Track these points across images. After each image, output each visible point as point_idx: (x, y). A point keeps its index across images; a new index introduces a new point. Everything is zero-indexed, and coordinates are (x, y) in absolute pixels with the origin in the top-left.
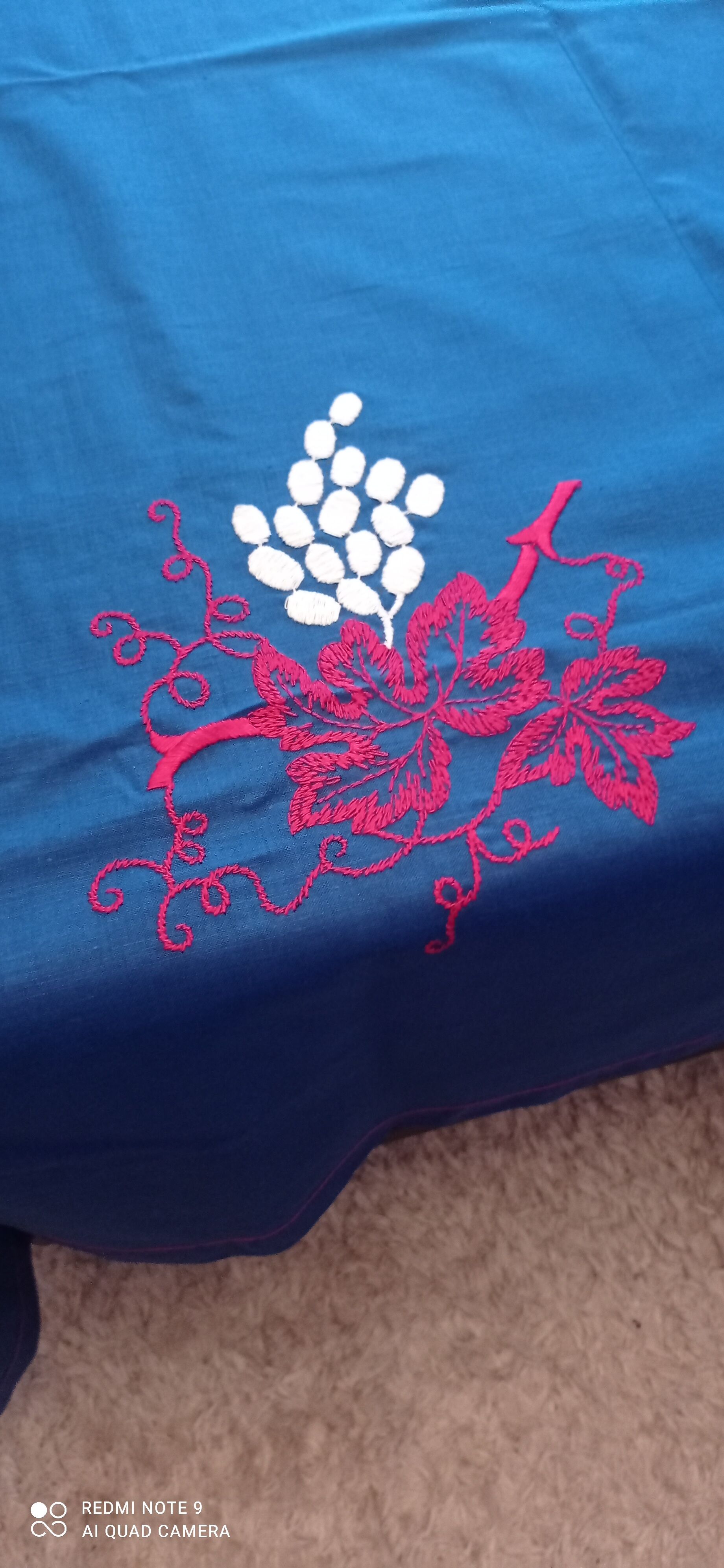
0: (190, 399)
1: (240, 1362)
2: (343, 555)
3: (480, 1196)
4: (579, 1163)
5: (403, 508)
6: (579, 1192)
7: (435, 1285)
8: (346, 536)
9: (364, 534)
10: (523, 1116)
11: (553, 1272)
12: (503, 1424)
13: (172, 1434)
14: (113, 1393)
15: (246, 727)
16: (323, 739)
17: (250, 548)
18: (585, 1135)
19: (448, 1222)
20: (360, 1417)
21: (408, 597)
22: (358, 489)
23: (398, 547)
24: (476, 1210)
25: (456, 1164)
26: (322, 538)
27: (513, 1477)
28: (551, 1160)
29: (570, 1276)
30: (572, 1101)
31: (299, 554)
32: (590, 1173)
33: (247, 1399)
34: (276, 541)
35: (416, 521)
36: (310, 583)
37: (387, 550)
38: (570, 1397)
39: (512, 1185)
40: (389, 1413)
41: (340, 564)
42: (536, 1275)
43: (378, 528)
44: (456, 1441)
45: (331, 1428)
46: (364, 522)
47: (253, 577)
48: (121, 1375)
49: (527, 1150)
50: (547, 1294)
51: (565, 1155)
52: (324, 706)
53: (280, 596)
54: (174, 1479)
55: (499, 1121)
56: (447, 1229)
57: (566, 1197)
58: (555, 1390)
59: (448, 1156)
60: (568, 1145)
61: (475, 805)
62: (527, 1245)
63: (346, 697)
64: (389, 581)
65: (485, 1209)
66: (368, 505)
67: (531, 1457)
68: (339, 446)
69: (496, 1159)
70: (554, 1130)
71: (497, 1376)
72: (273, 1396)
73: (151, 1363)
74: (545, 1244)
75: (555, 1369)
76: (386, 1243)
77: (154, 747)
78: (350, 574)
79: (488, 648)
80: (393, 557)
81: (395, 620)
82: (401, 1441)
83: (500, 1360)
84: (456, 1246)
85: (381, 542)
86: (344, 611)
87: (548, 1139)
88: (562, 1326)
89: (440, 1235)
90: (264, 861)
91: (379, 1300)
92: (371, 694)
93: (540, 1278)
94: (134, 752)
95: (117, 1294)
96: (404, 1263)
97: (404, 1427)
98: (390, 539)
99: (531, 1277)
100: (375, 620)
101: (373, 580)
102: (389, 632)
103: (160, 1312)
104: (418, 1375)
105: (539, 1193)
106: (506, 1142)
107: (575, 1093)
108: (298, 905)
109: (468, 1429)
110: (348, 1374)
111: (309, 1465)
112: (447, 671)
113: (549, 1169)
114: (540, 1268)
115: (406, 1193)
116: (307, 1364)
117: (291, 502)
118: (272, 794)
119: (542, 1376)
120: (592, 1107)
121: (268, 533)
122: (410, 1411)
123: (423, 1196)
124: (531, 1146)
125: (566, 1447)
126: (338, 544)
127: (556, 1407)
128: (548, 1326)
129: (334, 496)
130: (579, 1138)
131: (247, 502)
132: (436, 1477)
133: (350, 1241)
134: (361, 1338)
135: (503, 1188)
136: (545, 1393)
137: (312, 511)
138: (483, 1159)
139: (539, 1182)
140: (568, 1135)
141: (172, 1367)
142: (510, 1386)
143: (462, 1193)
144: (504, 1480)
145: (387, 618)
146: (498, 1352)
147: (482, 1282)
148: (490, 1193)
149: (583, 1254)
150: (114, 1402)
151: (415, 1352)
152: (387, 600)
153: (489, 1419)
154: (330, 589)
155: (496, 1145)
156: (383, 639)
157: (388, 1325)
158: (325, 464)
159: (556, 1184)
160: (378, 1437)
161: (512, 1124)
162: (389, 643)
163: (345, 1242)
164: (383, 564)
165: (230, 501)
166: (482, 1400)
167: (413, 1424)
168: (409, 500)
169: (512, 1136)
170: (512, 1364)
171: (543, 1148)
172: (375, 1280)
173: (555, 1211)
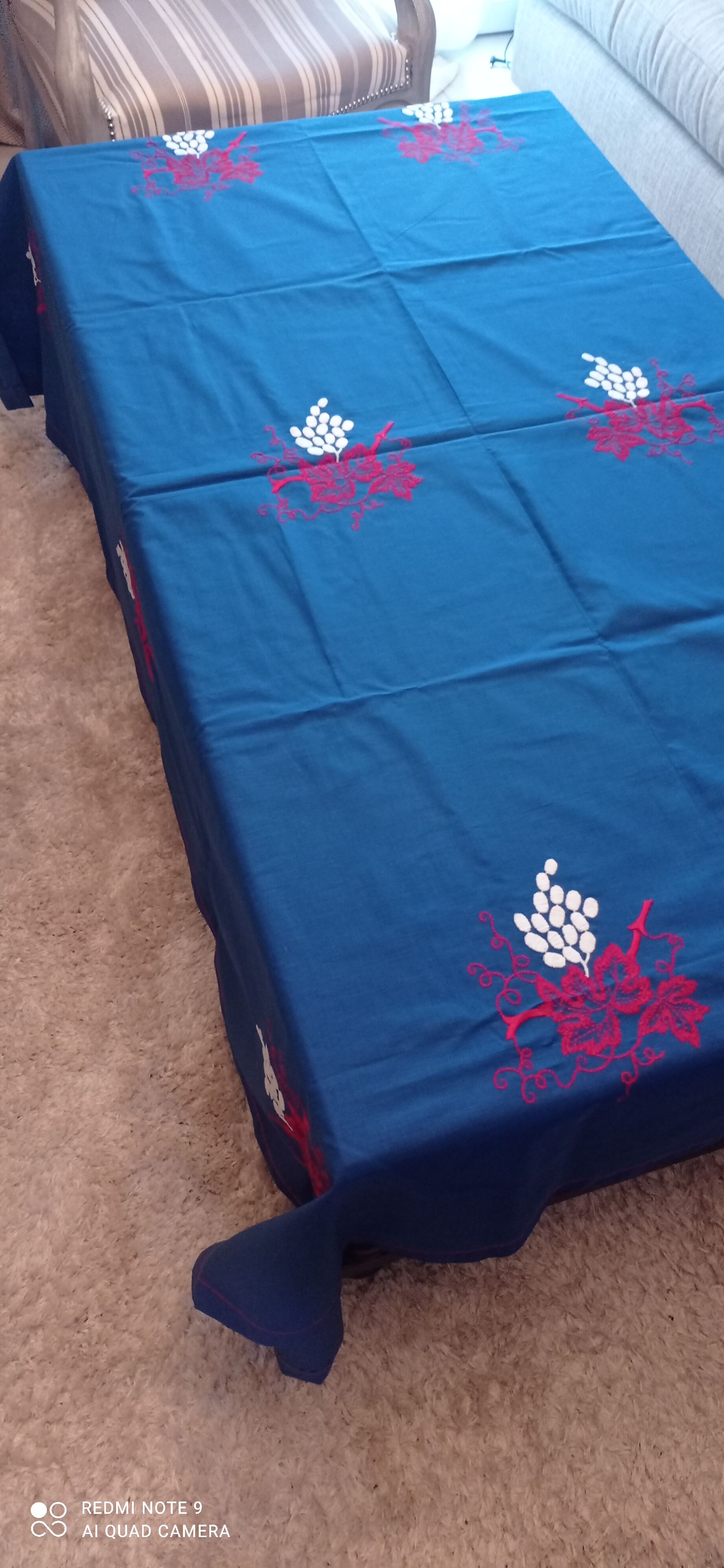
0: (484, 863)
1: (446, 1349)
2: (562, 936)
3: (574, 1247)
4: (629, 1226)
5: (583, 914)
6: (631, 1242)
7: (553, 1300)
8: (562, 927)
9: (569, 926)
10: (594, 1198)
11: (620, 1290)
12: (600, 1379)
13: (411, 1393)
14: (375, 1371)
15: (539, 1013)
16: (569, 1017)
17: (524, 934)
18: (631, 1208)
19: (557, 1263)
20: (519, 1378)
21: (592, 954)
22: (563, 905)
23: (584, 932)
24: (572, 1256)
25: (558, 1228)
26: (553, 928)
27: (609, 1409)
28: (612, 1224)
29: (630, 1292)
30: (622, 1189)
31: (544, 936)
32: (636, 1231)
33: (452, 1370)
34: (534, 930)
35: (589, 920)
36: (551, 949)
37: (580, 933)
38: (637, 1361)
39: (592, 1240)
40: (536, 1374)
41: (562, 941)
42: (610, 1292)
43: (574, 923)
44: (575, 1389)
45: (503, 1384)
46: (568, 921)
47: (527, 947)
48: (377, 1360)
49: (598, 1219)
50: (618, 1303)
51: (621, 1221)
52: (567, 1003)
53: (541, 955)
54: (416, 1418)
55: (580, 1202)
56: (557, 1267)
57: (623, 1246)
58: (629, 1358)
59: (554, 1224)
60: (622, 1216)
61: (632, 1042)
62: (604, 1275)
63: (575, 999)
64: (582, 947)
65: (578, 1255)
66: (569, 913)
67: (618, 1396)
68: (552, 885)
69: (581, 1225)
70: (614, 1206)
71: (594, 1352)
72: (467, 1369)
73: (395, 1352)
74: (614, 1273)
75: (627, 1346)
76: (523, 1278)
77: (504, 1022)
78: (567, 944)
79: (627, 977)
80: (583, 936)
81: (589, 964)
82: (544, 1390)
83: (596, 1342)
84: (563, 1277)
85: (577, 930)
86: (567, 962)
87: (610, 1212)
88: (628, 1321)
89: (553, 1271)
90: (556, 1067)
91: (523, 1309)
92: (584, 998)
93: (614, 1295)
94: (497, 1024)
95: (371, 1311)
96: (533, 1287)
97: (544, 1382)
98: (581, 929)
99: (607, 1294)
100: (580, 965)
101: (576, 947)
102: (586, 970)
103: (395, 1323)
104: (549, 1352)
105: (608, 1244)
106: (586, 1214)
107: (624, 1183)
108: (572, 1084)
109: (581, 1383)
110: (509, 1353)
111: (492, 1407)
112: (613, 987)
113: (612, 1229)
114: (613, 1288)
115: (530, 1247)
116: (484, 1350)
117: (537, 912)
118: (554, 1039)
119: (620, 1351)
120: (634, 1191)
121: (530, 927)
122: (547, 1373)
123: (540, 1248)
124: (601, 1217)
125: (638, 1390)
126: (559, 931)
127: (630, 1368)
128: (620, 1321)
129: (554, 908)
130: (628, 1211)
131: (519, 912)
132: (566, 1410)
133: (501, 1277)
134: (514, 1332)
135: (587, 1243)
136: (622, 1360)
137: (546, 916)
138: (574, 1225)
139: (608, 1237)
140: (622, 1210)
141: (407, 1354)
142: (602, 1357)
143: (563, 1245)
144: (604, 1411)
145: (585, 964)
146: (594, 1338)
147: (580, 1298)
148: (579, 1245)
149: (636, 1279)
150: (376, 1375)
151: (545, 1340)
152: (584, 956)
153: (592, 1376)
154: (560, 951)
155: (580, 1216)
156: (584, 973)
157: (530, 1325)
158: (547, 893)
159: (616, 1238)
160: (530, 1388)
161: (589, 1203)
162: (587, 975)
163: (498, 1277)
164: (579, 940)
165: (512, 912)
166: (587, 1364)
167: (549, 1380)
168: (585, 909)
169: (588, 1211)
170: (602, 1344)
171: (607, 1217)
172: (518, 1297)
173: (617, 1254)
